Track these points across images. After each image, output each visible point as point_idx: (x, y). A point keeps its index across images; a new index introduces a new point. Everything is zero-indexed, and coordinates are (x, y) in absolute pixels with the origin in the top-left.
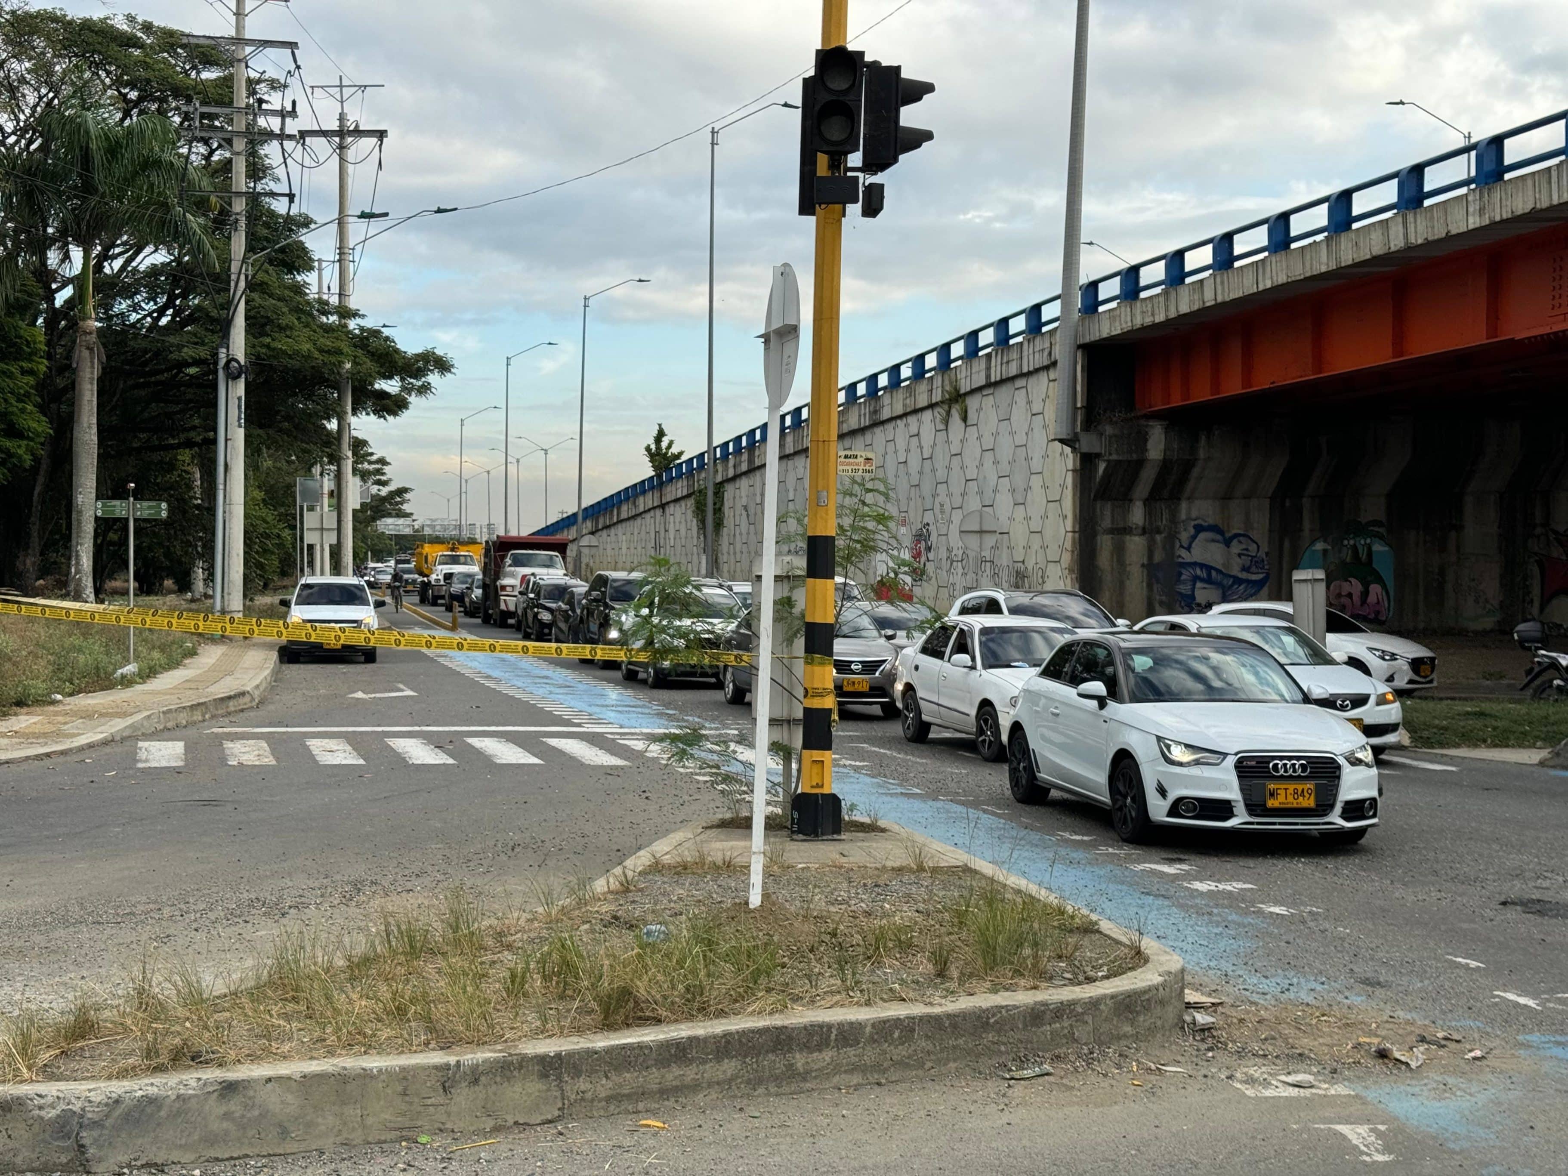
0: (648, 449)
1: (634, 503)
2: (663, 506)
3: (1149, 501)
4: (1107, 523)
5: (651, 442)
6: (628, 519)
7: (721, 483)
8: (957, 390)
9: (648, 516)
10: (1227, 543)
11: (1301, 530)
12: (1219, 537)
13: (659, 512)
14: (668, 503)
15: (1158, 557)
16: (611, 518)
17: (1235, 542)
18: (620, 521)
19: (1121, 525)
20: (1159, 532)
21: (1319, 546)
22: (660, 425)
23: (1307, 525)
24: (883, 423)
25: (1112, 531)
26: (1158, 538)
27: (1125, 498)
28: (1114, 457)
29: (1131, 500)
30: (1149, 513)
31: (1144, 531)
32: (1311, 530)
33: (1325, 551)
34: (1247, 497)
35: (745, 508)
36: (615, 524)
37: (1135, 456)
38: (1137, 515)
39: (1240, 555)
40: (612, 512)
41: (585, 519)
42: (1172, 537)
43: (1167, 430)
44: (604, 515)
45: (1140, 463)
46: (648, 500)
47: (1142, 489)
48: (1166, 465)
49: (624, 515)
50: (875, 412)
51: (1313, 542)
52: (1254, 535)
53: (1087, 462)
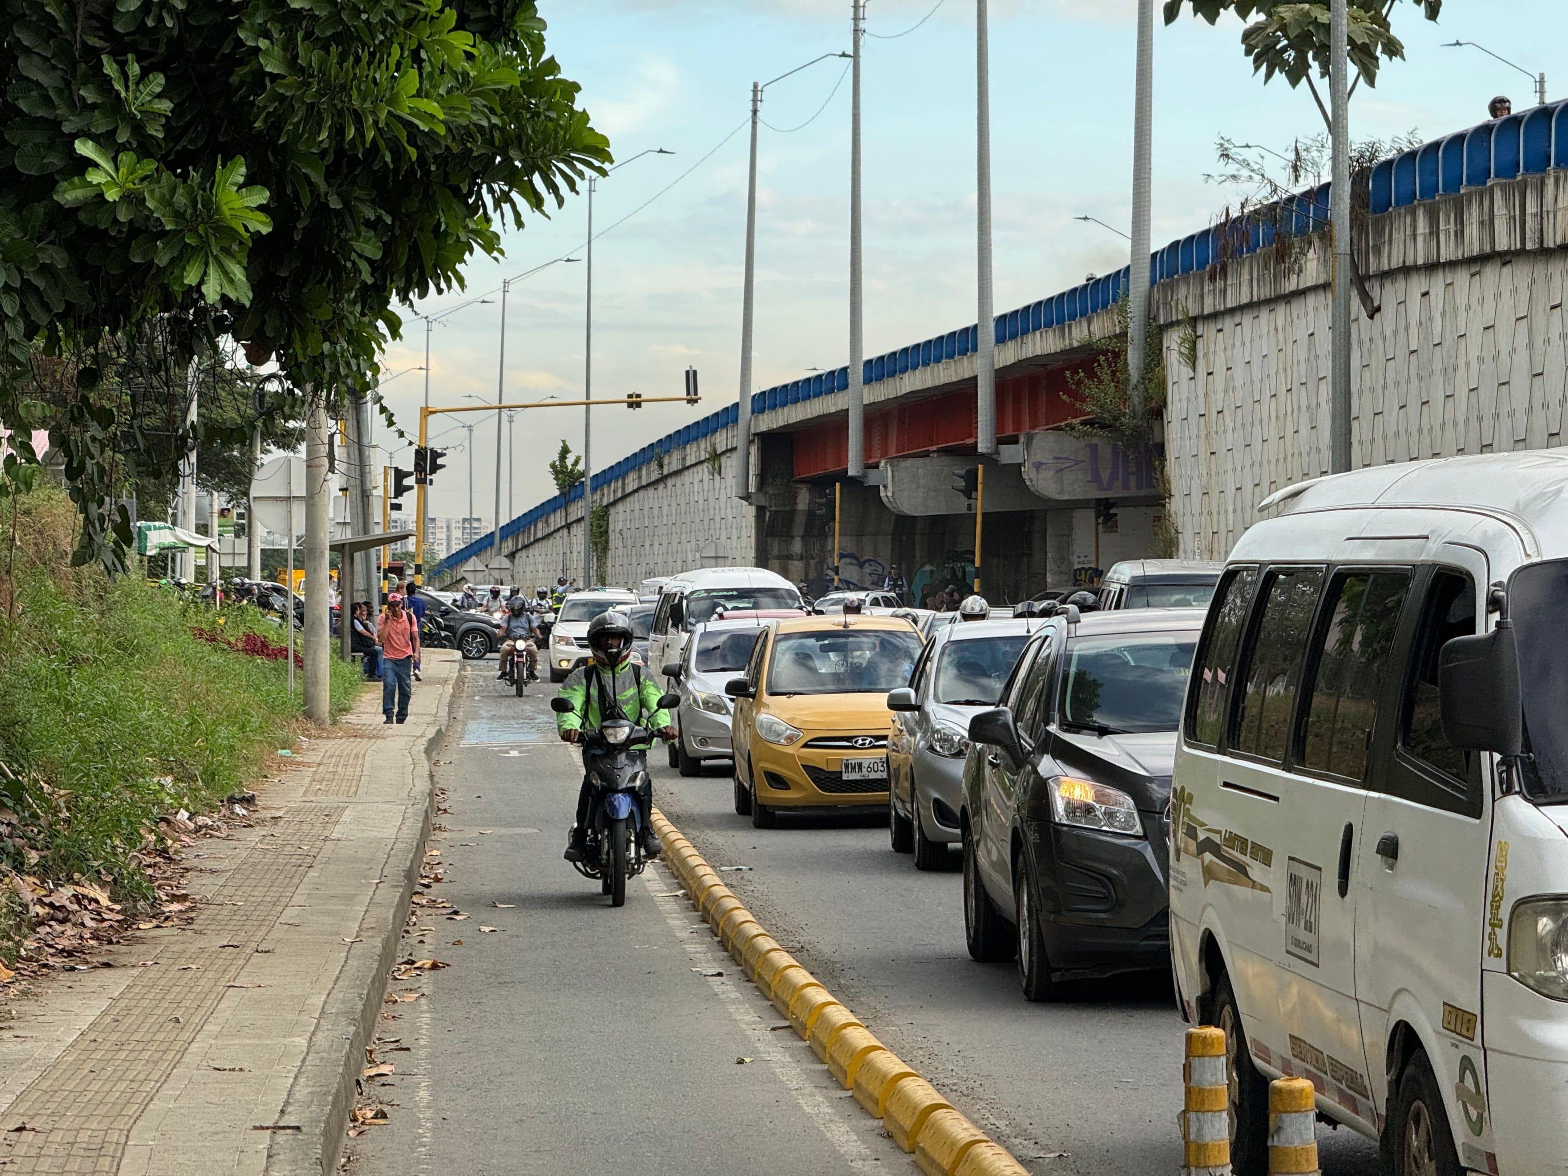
0: (553, 466)
1: (547, 522)
2: (568, 526)
3: (806, 537)
4: (775, 552)
5: (556, 457)
6: (543, 538)
7: (607, 506)
8: (715, 450)
9: (558, 535)
10: (861, 565)
11: (914, 557)
12: (854, 562)
13: (565, 531)
14: (572, 523)
15: (812, 575)
16: (529, 537)
17: (867, 565)
18: (537, 541)
19: (785, 553)
20: (813, 558)
21: (928, 568)
22: (564, 441)
23: (918, 554)
24: (688, 468)
25: (778, 557)
26: (812, 562)
27: (788, 536)
28: (773, 509)
29: (792, 537)
30: (805, 545)
31: (801, 558)
32: (921, 557)
33: (932, 572)
34: (876, 534)
35: (621, 531)
36: (532, 544)
37: (788, 508)
38: (797, 547)
39: (870, 574)
40: (529, 529)
41: (503, 538)
42: (822, 562)
43: (810, 490)
44: (523, 533)
45: (793, 512)
46: (557, 520)
47: (798, 529)
48: (810, 514)
49: (539, 535)
50: (684, 459)
51: (923, 565)
52: (879, 560)
53: (761, 511)
